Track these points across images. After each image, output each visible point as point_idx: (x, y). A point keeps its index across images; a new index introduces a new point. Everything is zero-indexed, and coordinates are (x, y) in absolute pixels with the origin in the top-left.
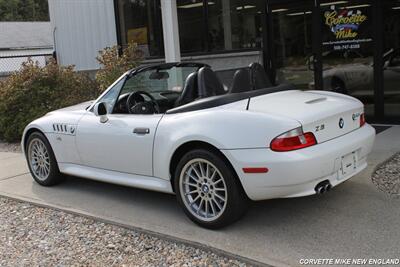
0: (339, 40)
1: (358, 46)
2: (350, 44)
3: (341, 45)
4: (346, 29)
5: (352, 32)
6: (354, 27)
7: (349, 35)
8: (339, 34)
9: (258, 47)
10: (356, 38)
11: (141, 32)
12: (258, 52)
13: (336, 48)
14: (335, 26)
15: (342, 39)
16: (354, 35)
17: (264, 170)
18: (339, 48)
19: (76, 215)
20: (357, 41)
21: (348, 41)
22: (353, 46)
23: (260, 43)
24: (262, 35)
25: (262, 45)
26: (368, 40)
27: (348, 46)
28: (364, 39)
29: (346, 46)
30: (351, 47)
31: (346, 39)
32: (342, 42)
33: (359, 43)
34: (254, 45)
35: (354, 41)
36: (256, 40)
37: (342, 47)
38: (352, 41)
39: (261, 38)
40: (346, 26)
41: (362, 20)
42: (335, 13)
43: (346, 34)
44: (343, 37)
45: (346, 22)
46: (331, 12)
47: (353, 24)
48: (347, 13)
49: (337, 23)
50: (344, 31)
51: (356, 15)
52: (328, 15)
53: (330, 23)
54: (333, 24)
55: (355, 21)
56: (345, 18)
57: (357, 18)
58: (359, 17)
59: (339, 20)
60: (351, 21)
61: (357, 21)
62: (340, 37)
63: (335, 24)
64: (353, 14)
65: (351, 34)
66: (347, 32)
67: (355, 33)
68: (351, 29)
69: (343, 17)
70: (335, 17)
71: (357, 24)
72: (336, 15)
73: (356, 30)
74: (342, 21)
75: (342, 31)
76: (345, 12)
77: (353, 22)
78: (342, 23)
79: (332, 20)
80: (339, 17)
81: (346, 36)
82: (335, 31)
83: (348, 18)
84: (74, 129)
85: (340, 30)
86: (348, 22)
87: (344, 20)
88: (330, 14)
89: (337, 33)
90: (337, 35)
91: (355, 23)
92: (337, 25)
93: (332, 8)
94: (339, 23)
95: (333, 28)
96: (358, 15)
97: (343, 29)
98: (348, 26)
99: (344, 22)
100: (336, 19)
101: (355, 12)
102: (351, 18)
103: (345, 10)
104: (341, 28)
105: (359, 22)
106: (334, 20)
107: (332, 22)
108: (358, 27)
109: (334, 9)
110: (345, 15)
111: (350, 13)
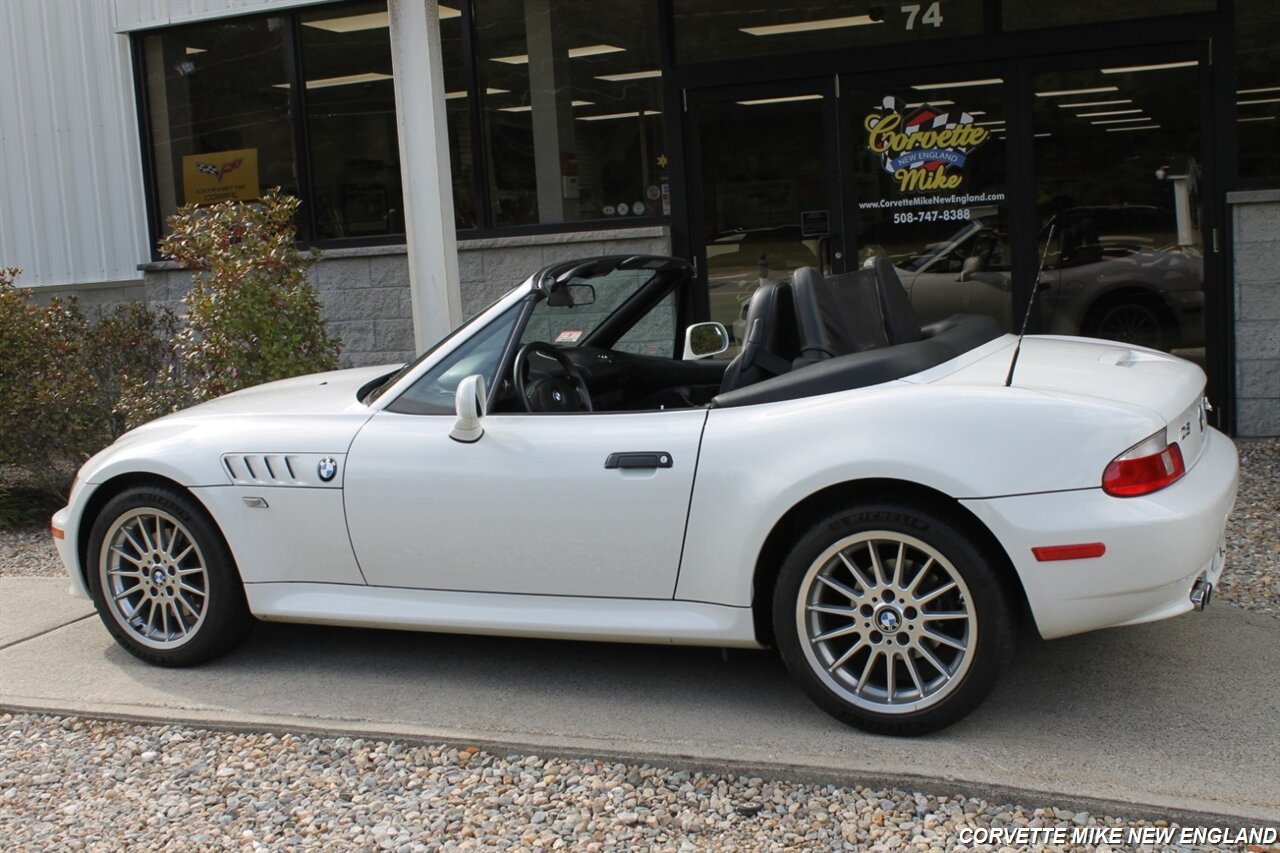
0: (910, 195)
1: (965, 214)
2: (941, 208)
3: (915, 210)
4: (930, 167)
5: (948, 173)
6: (954, 159)
7: (939, 181)
9: (653, 215)
10: (959, 191)
11: (235, 165)
12: (658, 230)
13: (901, 218)
14: (894, 155)
15: (916, 193)
16: (954, 181)
17: (1094, 551)
18: (909, 218)
19: (407, 743)
20: (964, 200)
21: (936, 200)
22: (951, 215)
23: (660, 201)
24: (666, 179)
25: (667, 210)
26: (994, 197)
27: (936, 213)
28: (984, 195)
29: (929, 213)
30: (946, 216)
31: (928, 194)
32: (917, 201)
33: (969, 205)
34: (639, 209)
35: (953, 199)
36: (648, 193)
37: (919, 217)
38: (948, 200)
39: (663, 186)
40: (927, 155)
41: (977, 139)
42: (895, 120)
43: (930, 179)
44: (922, 188)
45: (928, 143)
46: (885, 116)
47: (950, 150)
48: (932, 120)
49: (901, 147)
50: (923, 172)
51: (960, 126)
52: (874, 125)
53: (882, 146)
54: (890, 149)
55: (954, 144)
56: (927, 134)
57: (960, 134)
58: (967, 131)
59: (909, 138)
60: (945, 141)
61: (962, 141)
62: (911, 188)
63: (895, 148)
64: (949, 122)
65: (944, 178)
66: (931, 174)
67: (955, 177)
68: (945, 165)
69: (920, 130)
70: (897, 131)
71: (960, 152)
72: (899, 124)
73: (958, 168)
74: (917, 141)
75: (918, 169)
76: (925, 116)
77: (949, 146)
78: (917, 148)
79: (888, 139)
80: (909, 130)
81: (928, 186)
82: (896, 170)
83: (934, 134)
84: (335, 467)
85: (913, 166)
86: (936, 144)
87: (923, 138)
88: (880, 120)
89: (901, 174)
90: (901, 180)
91: (956, 149)
92: (902, 154)
93: (889, 102)
94: (909, 147)
95: (889, 160)
96: (964, 126)
97: (921, 163)
98: (935, 156)
99: (924, 145)
100: (899, 136)
101: (954, 118)
102: (944, 133)
103: (926, 112)
104: (914, 162)
105: (969, 146)
106: (895, 139)
107: (886, 143)
108: (964, 158)
109: (893, 107)
110: (926, 127)
111: (940, 120)
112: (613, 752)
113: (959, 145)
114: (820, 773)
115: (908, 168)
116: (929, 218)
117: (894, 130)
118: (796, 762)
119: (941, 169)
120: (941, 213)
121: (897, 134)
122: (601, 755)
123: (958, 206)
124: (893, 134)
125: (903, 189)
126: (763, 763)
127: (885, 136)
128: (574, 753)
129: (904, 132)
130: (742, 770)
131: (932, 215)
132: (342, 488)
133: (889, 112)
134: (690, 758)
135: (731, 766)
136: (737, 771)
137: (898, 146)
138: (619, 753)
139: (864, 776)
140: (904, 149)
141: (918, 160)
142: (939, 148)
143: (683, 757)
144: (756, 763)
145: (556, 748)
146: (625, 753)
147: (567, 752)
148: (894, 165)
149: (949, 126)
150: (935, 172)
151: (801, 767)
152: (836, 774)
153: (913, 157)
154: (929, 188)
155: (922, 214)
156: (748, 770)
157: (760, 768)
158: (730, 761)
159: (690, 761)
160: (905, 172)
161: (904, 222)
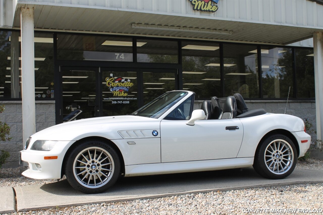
0: (115, 97)
1: (128, 102)
2: (123, 100)
3: (117, 100)
4: (121, 91)
5: (124, 93)
6: (126, 89)
7: (122, 94)
8: (115, 93)
9: (48, 98)
10: (127, 97)
14: (112, 87)
15: (117, 97)
16: (126, 95)
17: (307, 141)
18: (116, 102)
20: (128, 99)
21: (122, 98)
22: (125, 102)
23: (50, 94)
24: (53, 88)
25: (52, 96)
26: (135, 99)
27: (122, 101)
28: (132, 98)
29: (120, 102)
30: (124, 102)
31: (120, 97)
32: (117, 98)
33: (129, 100)
34: (44, 96)
35: (126, 99)
36: (47, 92)
37: (118, 102)
38: (124, 99)
39: (51, 90)
40: (120, 88)
41: (131, 85)
42: (113, 79)
43: (120, 94)
44: (119, 96)
45: (120, 85)
46: (110, 78)
47: (125, 87)
48: (121, 80)
49: (114, 86)
50: (119, 92)
51: (127, 82)
53: (110, 85)
54: (111, 86)
55: (126, 86)
56: (120, 83)
57: (127, 84)
58: (129, 84)
59: (116, 84)
60: (124, 85)
61: (128, 86)
62: (116, 95)
63: (113, 86)
64: (125, 81)
65: (124, 94)
66: (121, 92)
67: (126, 94)
68: (124, 90)
69: (118, 82)
70: (113, 82)
71: (128, 88)
72: (114, 80)
73: (127, 91)
74: (118, 85)
75: (118, 91)
76: (120, 79)
77: (125, 86)
78: (118, 86)
79: (111, 83)
80: (116, 82)
81: (120, 95)
82: (113, 91)
83: (122, 83)
84: (157, 133)
85: (117, 90)
86: (122, 86)
87: (119, 84)
88: (109, 79)
89: (114, 92)
90: (114, 93)
91: (126, 87)
92: (114, 87)
93: (111, 75)
94: (116, 86)
95: (111, 89)
96: (128, 82)
97: (119, 90)
98: (122, 88)
99: (119, 86)
100: (114, 83)
102: (124, 83)
103: (120, 78)
104: (117, 89)
105: (129, 87)
106: (113, 84)
107: (110, 84)
108: (128, 89)
109: (112, 76)
110: (120, 81)
111: (123, 80)
112: (247, 187)
113: (127, 86)
114: (284, 184)
115: (115, 91)
116: (120, 103)
117: (112, 81)
118: (279, 183)
119: (123, 91)
120: (123, 102)
121: (113, 83)
122: (245, 188)
123: (126, 100)
124: (112, 82)
125: (114, 95)
126: (274, 184)
127: (110, 83)
128: (240, 188)
129: (115, 82)
130: (271, 186)
131: (121, 102)
132: (160, 137)
133: (111, 77)
134: (261, 185)
135: (269, 185)
136: (270, 186)
137: (113, 85)
138: (248, 187)
139: (291, 183)
140: (115, 86)
141: (118, 89)
142: (123, 87)
143: (260, 185)
144: (273, 184)
145: (236, 188)
146: (249, 186)
147: (238, 188)
148: (112, 90)
149: (125, 82)
150: (122, 92)
151: (280, 183)
152: (286, 184)
153: (117, 88)
154: (120, 96)
155: (118, 101)
156: (272, 186)
157: (274, 185)
158: (268, 184)
159: (261, 186)
160: (115, 92)
161: (114, 103)
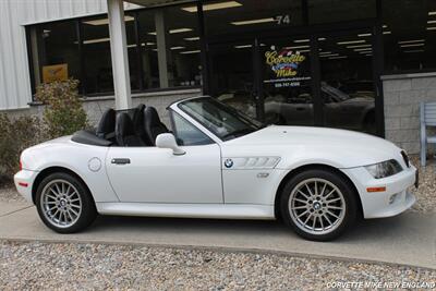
0: (280, 78)
1: (298, 84)
2: (290, 82)
3: (282, 83)
4: (286, 68)
5: (292, 71)
6: (294, 66)
7: (289, 73)
8: (279, 73)
9: (197, 85)
10: (297, 76)
13: (276, 86)
15: (282, 77)
16: (294, 73)
18: (280, 85)
20: (297, 79)
21: (289, 79)
22: (293, 84)
23: (200, 80)
24: (201, 73)
25: (202, 83)
26: (307, 78)
28: (304, 78)
32: (282, 80)
33: (299, 81)
34: (193, 83)
35: (294, 79)
36: (196, 78)
37: (283, 85)
38: (292, 79)
40: (285, 65)
41: (301, 60)
42: (275, 53)
43: (286, 73)
44: (284, 76)
45: (285, 61)
48: (287, 53)
50: (284, 70)
52: (268, 55)
54: (273, 63)
55: (294, 61)
56: (285, 58)
57: (296, 58)
58: (298, 57)
59: (279, 59)
60: (291, 60)
61: (296, 60)
62: (280, 76)
63: (275, 63)
64: (292, 54)
66: (287, 71)
69: (283, 57)
70: (276, 57)
71: (296, 64)
72: (276, 55)
73: (296, 69)
74: (282, 60)
76: (285, 52)
77: (292, 62)
78: (282, 63)
80: (280, 57)
81: (286, 75)
82: (275, 70)
83: (287, 58)
85: (281, 68)
86: (288, 61)
88: (270, 53)
90: (277, 73)
91: (294, 63)
92: (277, 65)
93: (273, 48)
94: (280, 62)
95: (273, 67)
96: (297, 55)
97: (284, 67)
98: (288, 65)
100: (276, 59)
101: (294, 52)
102: (291, 57)
105: (299, 62)
107: (272, 61)
108: (297, 66)
110: (285, 55)
111: (289, 53)
117: (274, 57)
119: (290, 69)
120: (290, 84)
123: (295, 81)
125: (278, 76)
127: (272, 59)
129: (278, 57)
131: (287, 84)
133: (273, 51)
140: (278, 63)
141: (282, 66)
148: (275, 68)
160: (278, 70)
161: (278, 87)
